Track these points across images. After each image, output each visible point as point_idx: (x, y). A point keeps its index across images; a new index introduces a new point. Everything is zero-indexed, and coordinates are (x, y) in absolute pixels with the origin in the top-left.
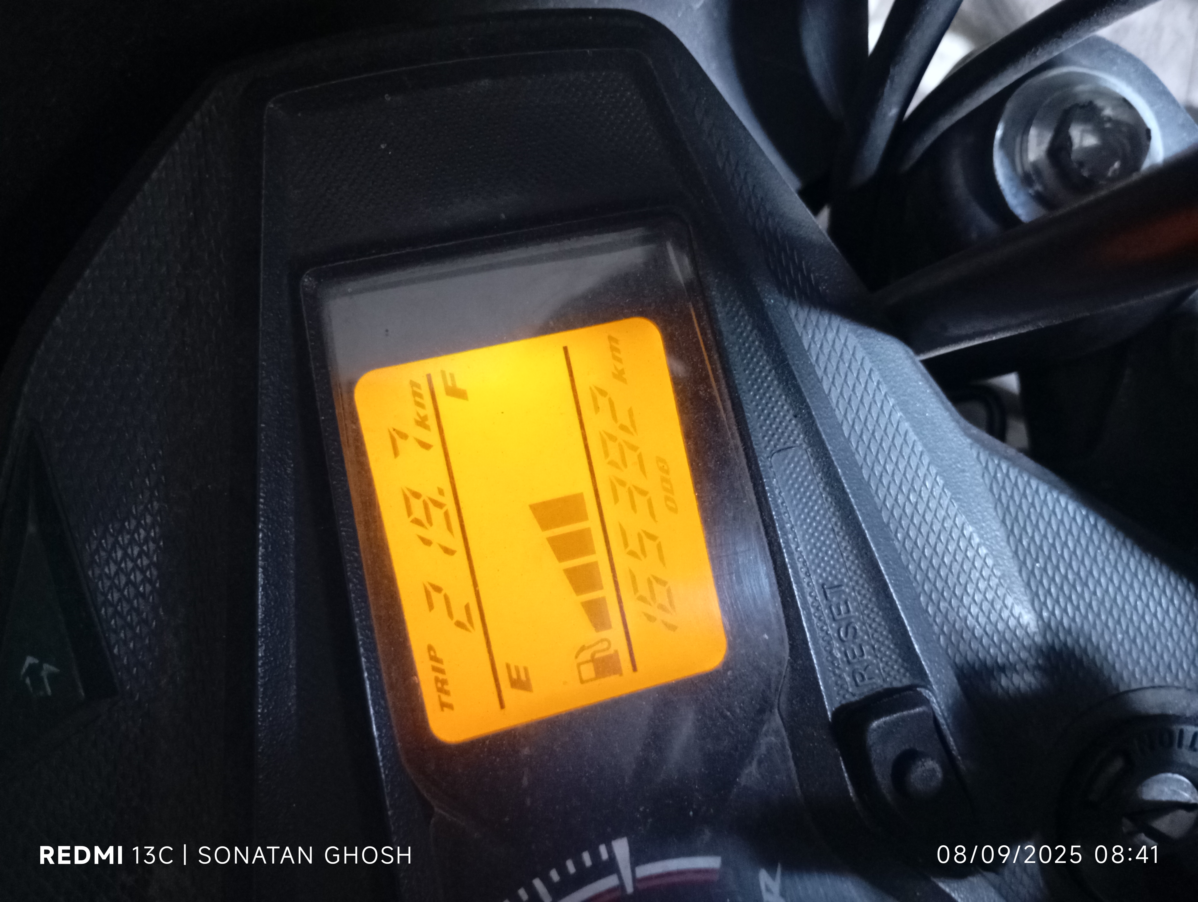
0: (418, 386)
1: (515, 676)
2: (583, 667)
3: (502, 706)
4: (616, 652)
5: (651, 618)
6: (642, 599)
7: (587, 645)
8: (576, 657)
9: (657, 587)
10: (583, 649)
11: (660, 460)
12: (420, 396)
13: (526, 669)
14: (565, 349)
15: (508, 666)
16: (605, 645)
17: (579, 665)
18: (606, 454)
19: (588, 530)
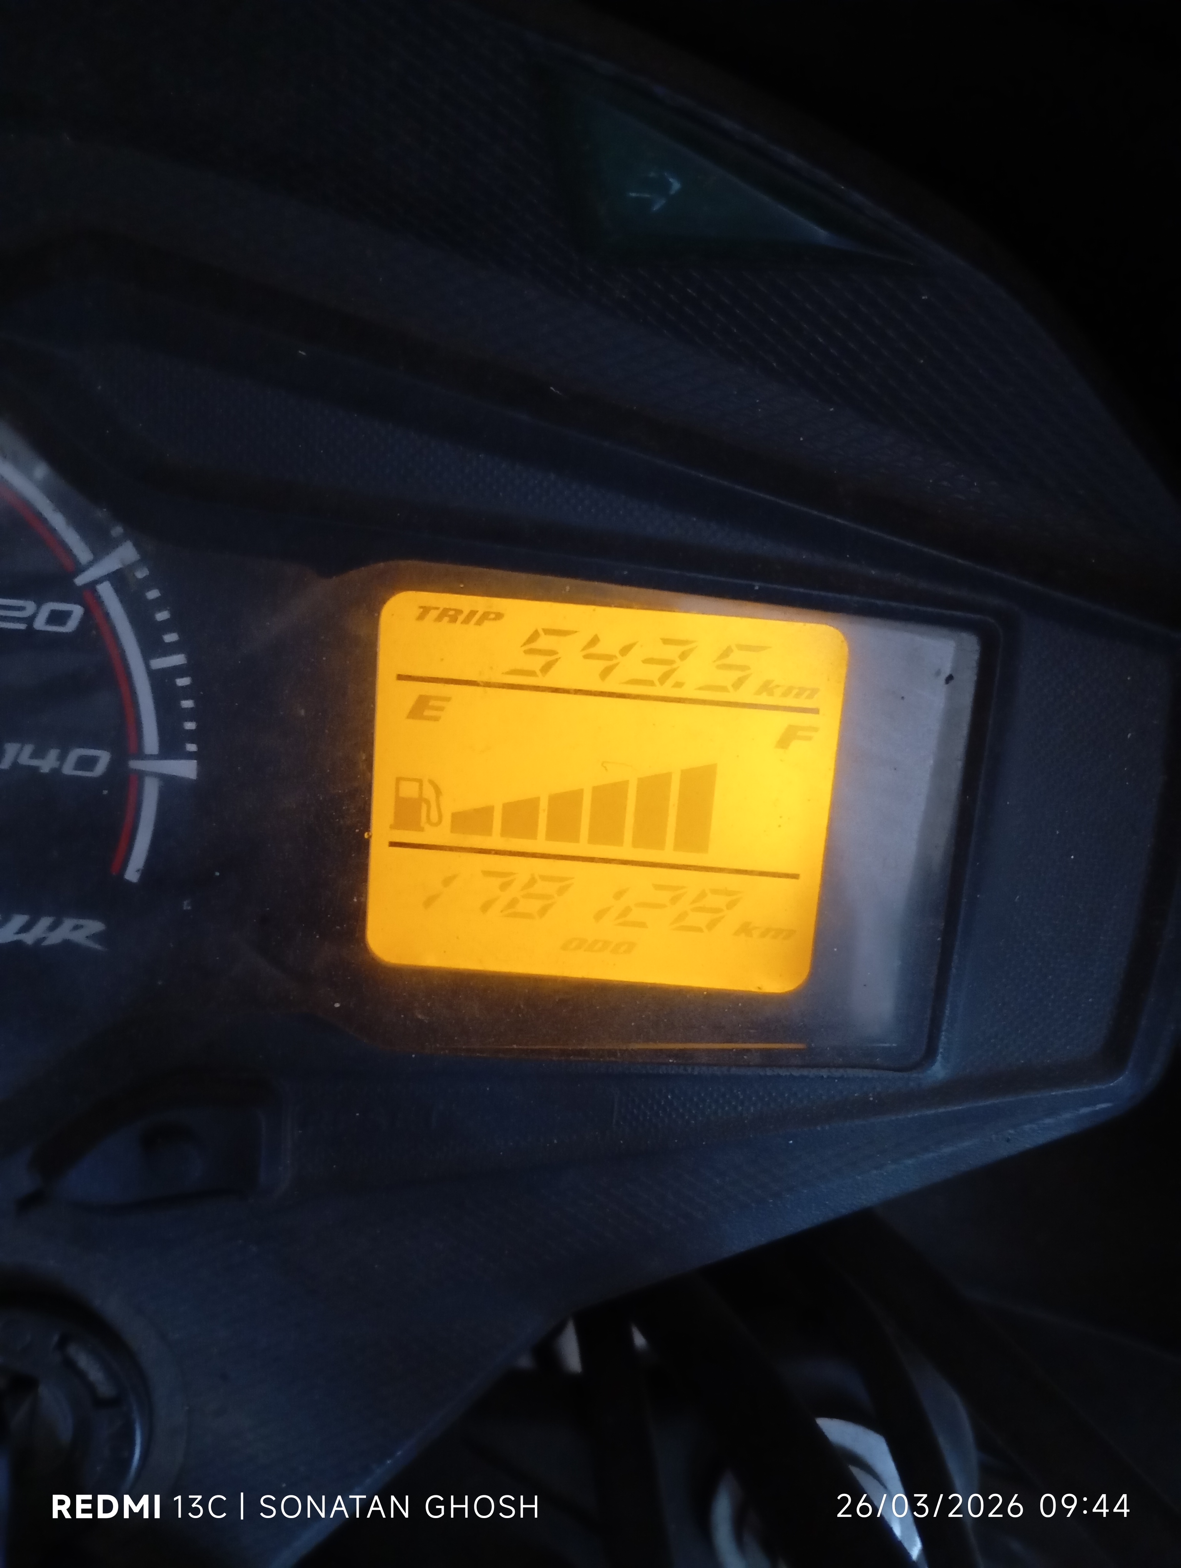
0: (810, 697)
1: (433, 703)
2: (416, 785)
3: (400, 677)
4: (421, 829)
5: (447, 882)
7: (442, 798)
8: (432, 782)
10: (438, 792)
11: (631, 947)
12: (797, 696)
13: (436, 719)
14: (795, 876)
15: (447, 699)
16: (434, 818)
17: (420, 782)
18: (658, 887)
19: (575, 839)
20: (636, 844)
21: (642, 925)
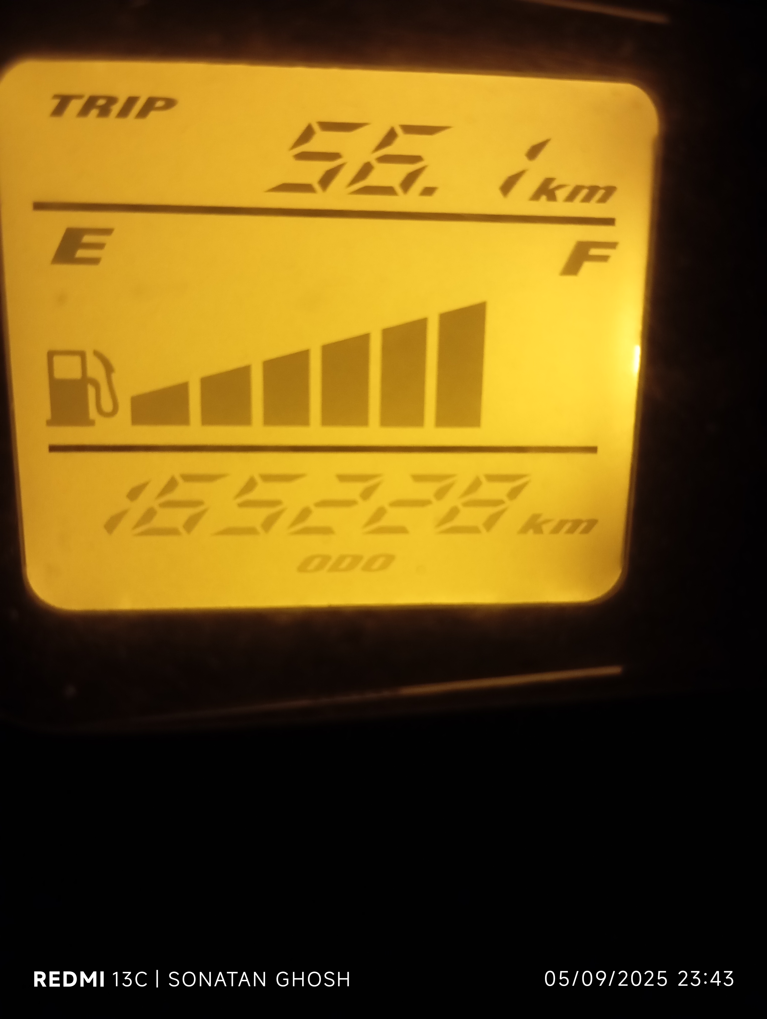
0: (603, 200)
1: (87, 239)
2: (77, 360)
3: (38, 205)
4: (91, 423)
5: (134, 494)
6: (171, 485)
7: (114, 376)
8: (97, 354)
9: (185, 514)
10: (109, 368)
11: (389, 559)
13: (95, 261)
14: (593, 450)
15: (107, 232)
16: (107, 406)
17: (82, 355)
18: (418, 478)
19: (304, 421)
20: (385, 421)
21: (402, 530)
